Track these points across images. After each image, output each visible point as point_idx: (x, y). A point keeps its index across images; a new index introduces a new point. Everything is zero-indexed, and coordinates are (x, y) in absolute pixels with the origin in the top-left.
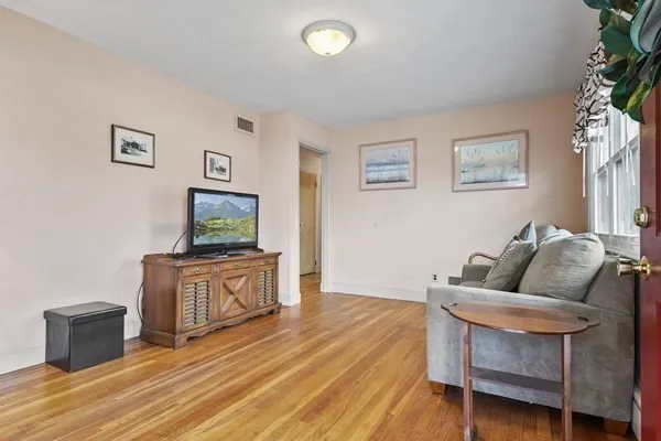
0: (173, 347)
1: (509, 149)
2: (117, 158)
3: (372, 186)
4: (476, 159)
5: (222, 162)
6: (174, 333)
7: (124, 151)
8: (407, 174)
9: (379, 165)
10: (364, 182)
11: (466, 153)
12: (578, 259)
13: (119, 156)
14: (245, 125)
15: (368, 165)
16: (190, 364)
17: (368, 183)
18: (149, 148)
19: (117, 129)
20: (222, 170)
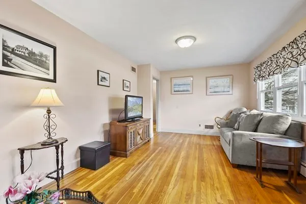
0: (126, 157)
1: (226, 81)
2: (100, 84)
3: (176, 93)
4: (215, 84)
5: (128, 84)
6: (126, 152)
7: (101, 81)
8: (189, 88)
9: (179, 85)
10: (173, 91)
11: (212, 82)
12: (285, 122)
13: (100, 83)
14: (133, 69)
15: (174, 85)
16: (139, 163)
17: (175, 91)
18: (108, 79)
19: (100, 72)
20: (128, 87)
